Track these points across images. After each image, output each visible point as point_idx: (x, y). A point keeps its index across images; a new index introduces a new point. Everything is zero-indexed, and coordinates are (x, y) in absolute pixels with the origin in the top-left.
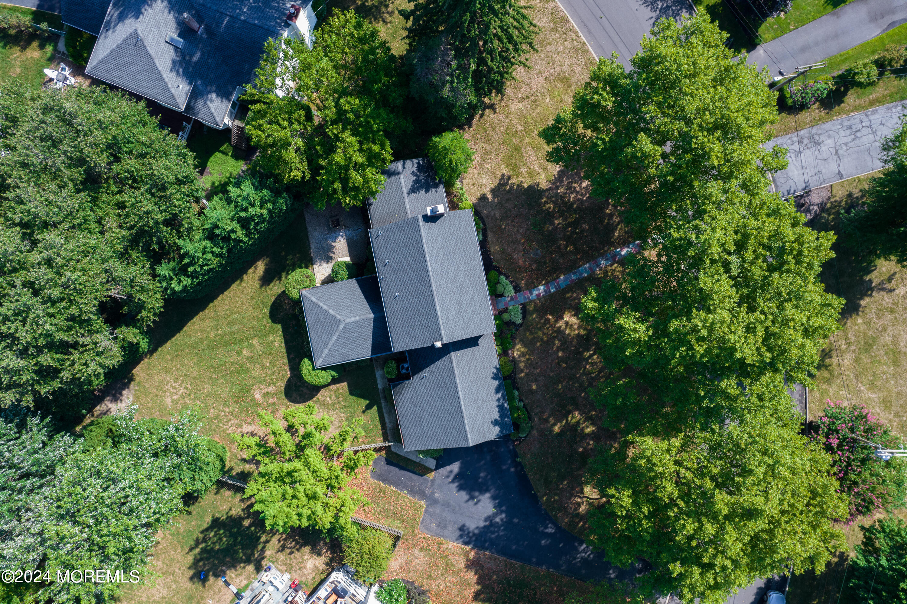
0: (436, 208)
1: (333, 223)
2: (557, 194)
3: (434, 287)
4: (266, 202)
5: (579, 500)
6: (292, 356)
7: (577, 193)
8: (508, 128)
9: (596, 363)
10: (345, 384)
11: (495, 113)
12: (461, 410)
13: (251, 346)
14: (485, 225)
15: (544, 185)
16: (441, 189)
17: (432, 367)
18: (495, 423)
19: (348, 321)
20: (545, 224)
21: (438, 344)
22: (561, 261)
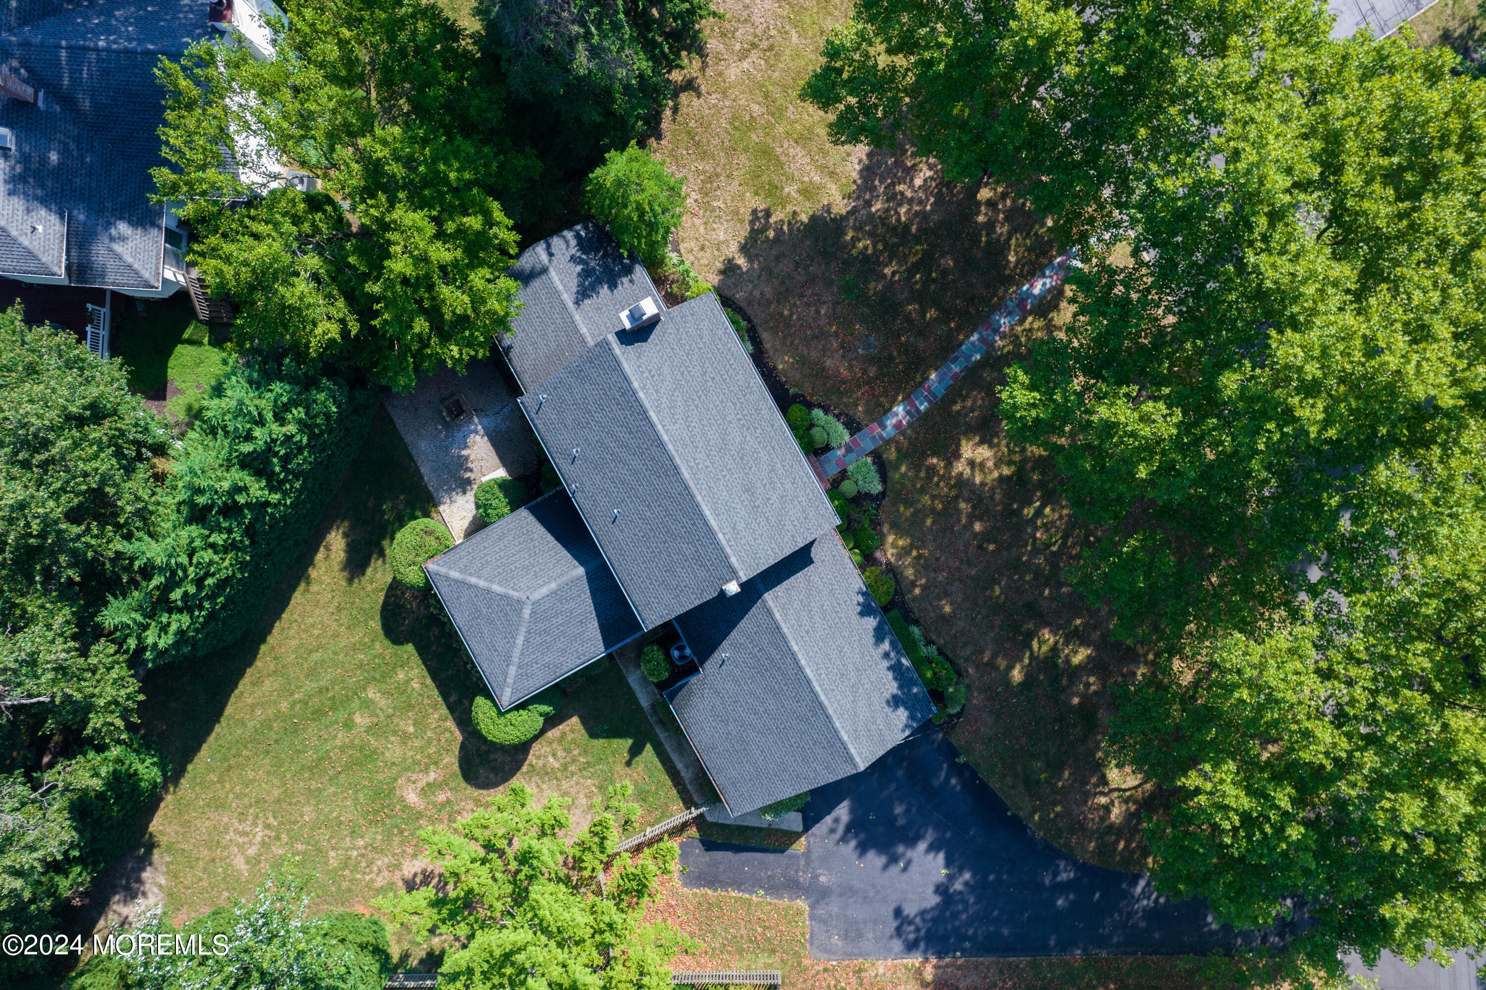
0: (638, 308)
1: (450, 412)
2: (871, 216)
3: (686, 474)
4: (286, 408)
5: (1103, 800)
6: (453, 698)
7: (910, 201)
8: (734, 118)
9: (1053, 522)
10: (575, 720)
11: (699, 95)
12: (821, 704)
13: (367, 704)
14: (749, 321)
15: (841, 206)
16: (640, 273)
17: (734, 634)
18: (895, 702)
19: (536, 595)
20: (866, 281)
21: (732, 588)
22: (921, 345)
